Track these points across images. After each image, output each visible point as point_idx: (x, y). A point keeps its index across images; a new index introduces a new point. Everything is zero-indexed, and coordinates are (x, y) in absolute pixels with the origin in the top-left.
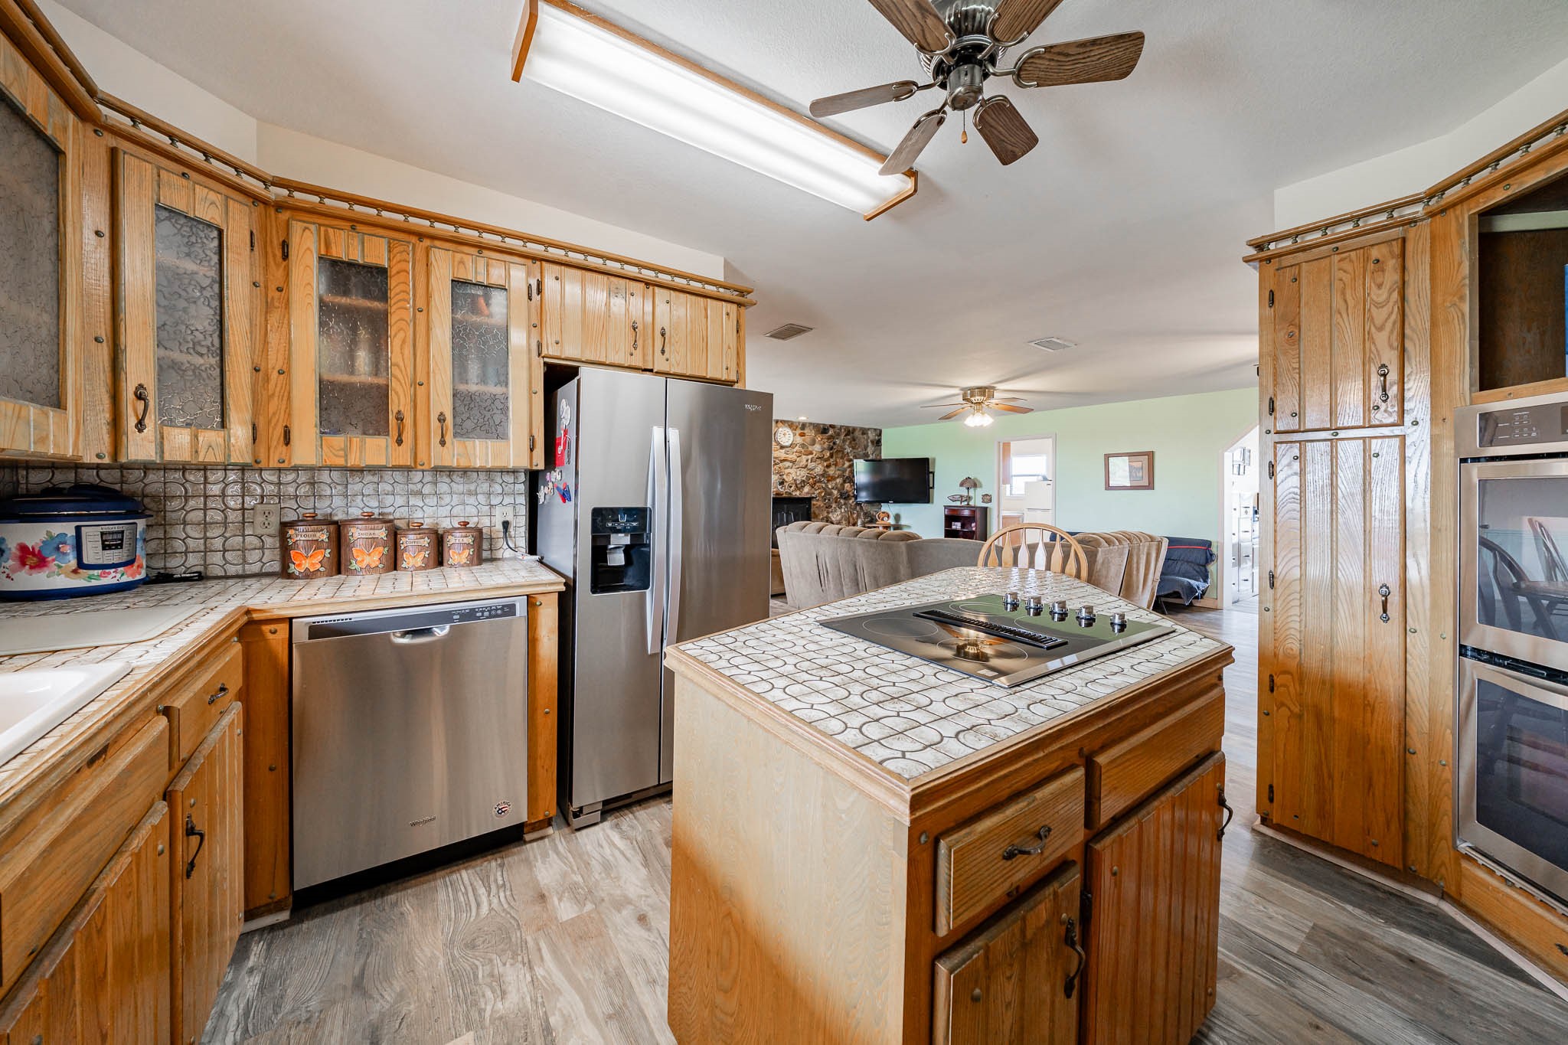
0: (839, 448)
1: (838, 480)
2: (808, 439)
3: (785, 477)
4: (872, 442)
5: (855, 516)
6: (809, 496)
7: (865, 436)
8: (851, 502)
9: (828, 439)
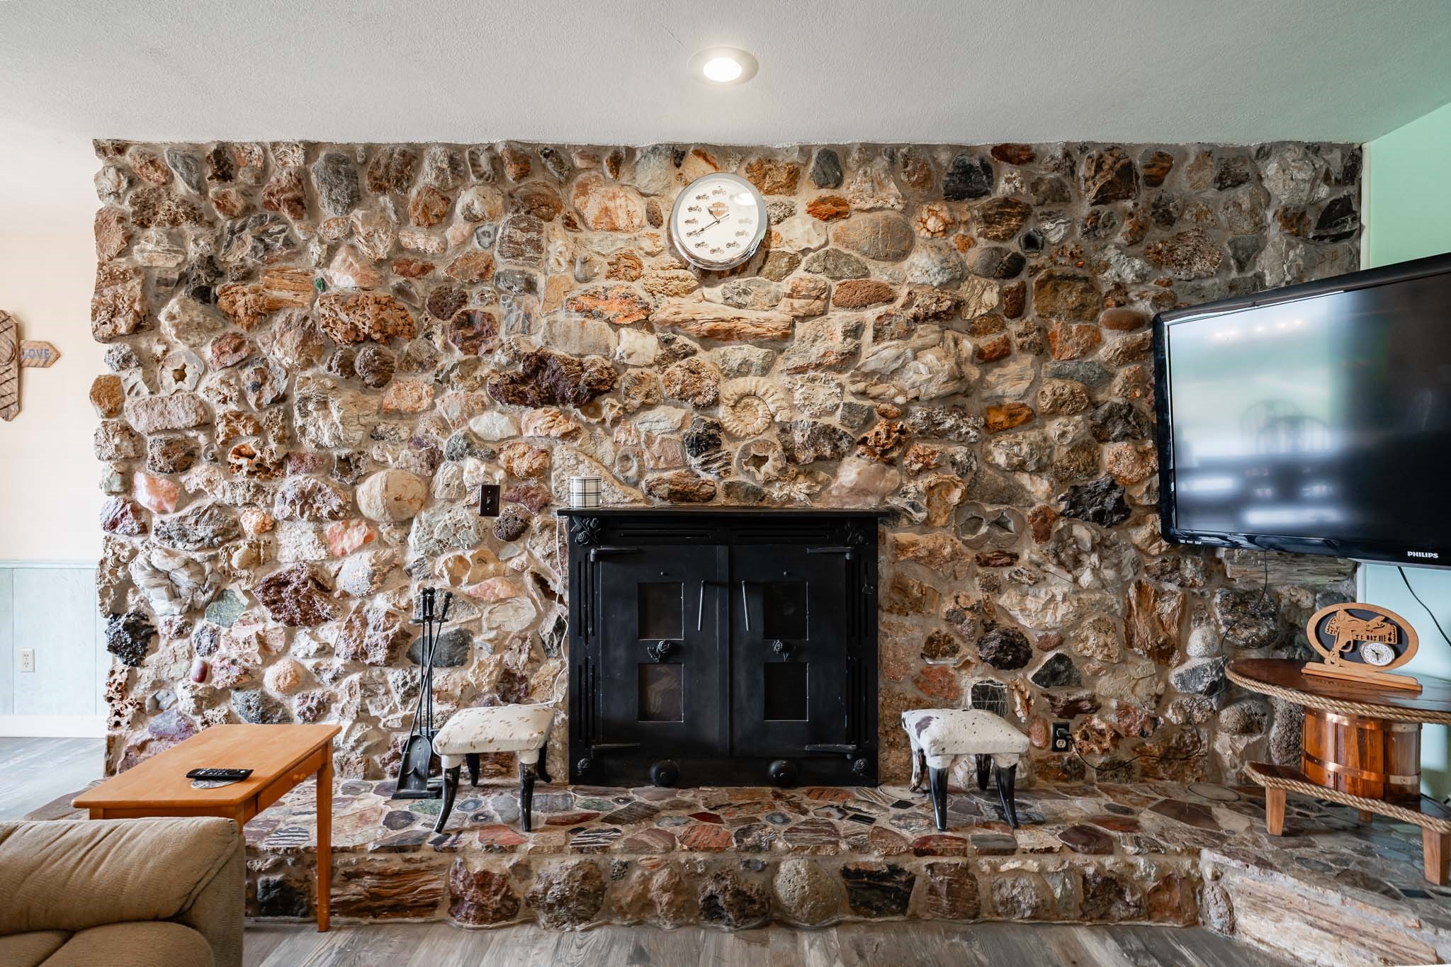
0: (1065, 266)
1: (1053, 428)
2: (858, 226)
3: (723, 414)
4: (1293, 220)
5: (1168, 607)
6: (871, 503)
7: (1243, 195)
8: (1140, 535)
9: (988, 220)
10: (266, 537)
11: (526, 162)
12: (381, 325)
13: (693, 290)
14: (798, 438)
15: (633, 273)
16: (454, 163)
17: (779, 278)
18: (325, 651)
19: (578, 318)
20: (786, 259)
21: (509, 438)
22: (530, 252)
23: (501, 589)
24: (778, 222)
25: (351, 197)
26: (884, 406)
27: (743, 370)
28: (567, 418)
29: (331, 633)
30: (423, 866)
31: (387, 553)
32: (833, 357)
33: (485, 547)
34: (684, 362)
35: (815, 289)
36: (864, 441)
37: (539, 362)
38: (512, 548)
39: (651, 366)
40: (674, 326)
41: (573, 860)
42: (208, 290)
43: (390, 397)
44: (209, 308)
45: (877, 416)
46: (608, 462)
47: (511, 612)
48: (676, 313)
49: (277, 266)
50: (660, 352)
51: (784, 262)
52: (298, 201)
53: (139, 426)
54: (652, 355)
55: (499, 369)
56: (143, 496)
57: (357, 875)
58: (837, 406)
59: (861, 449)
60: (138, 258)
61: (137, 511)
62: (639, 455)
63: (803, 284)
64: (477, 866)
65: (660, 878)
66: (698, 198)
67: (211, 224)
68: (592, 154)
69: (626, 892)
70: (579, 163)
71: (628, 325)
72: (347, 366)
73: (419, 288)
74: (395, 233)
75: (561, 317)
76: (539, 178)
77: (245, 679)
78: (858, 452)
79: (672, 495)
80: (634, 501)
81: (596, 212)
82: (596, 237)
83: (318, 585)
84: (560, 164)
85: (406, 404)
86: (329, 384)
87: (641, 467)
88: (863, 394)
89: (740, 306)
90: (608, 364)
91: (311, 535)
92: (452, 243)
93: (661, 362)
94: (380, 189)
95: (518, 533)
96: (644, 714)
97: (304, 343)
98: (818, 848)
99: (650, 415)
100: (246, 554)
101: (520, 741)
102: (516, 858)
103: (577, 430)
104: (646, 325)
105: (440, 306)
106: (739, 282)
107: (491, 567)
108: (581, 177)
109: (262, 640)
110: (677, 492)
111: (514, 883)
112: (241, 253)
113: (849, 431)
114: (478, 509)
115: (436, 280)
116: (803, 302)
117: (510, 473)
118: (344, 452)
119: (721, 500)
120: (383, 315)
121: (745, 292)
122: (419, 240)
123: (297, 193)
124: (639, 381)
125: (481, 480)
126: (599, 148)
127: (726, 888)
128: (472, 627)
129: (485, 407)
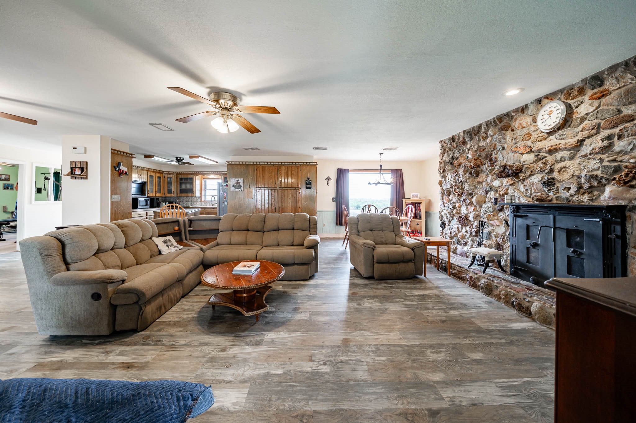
2: (614, 96)
6: (622, 203)
10: (459, 208)
11: (501, 119)
12: (475, 164)
13: (547, 138)
14: (583, 180)
15: (528, 138)
16: (487, 125)
17: (577, 126)
18: (467, 232)
19: (513, 154)
20: (579, 119)
21: (500, 186)
22: (503, 140)
23: (498, 223)
24: (577, 107)
25: (471, 139)
26: (625, 164)
27: (562, 159)
28: (512, 180)
29: (468, 228)
30: (463, 272)
31: (477, 213)
32: (597, 149)
33: (495, 212)
34: (542, 161)
35: (591, 126)
36: (614, 179)
37: (505, 167)
38: (501, 214)
39: (533, 163)
40: (539, 151)
41: (486, 281)
42: (452, 162)
43: (479, 179)
44: (452, 166)
45: (624, 169)
46: (522, 191)
47: (500, 229)
48: (538, 147)
49: (462, 155)
50: (535, 159)
51: (579, 121)
52: (464, 142)
53: (444, 188)
54: (532, 160)
55: (498, 170)
56: (445, 201)
57: (455, 269)
58: (599, 167)
59: (613, 182)
60: (444, 159)
61: (444, 203)
62: (531, 189)
63: (587, 125)
64: (471, 275)
65: (503, 292)
66: (545, 111)
67: (452, 150)
68: (516, 111)
69: (496, 292)
70: (513, 114)
71: (526, 153)
72: (470, 174)
73: (483, 154)
74: (478, 143)
75: (510, 154)
76: (505, 121)
77: (456, 235)
78: (612, 183)
79: (538, 200)
80: (528, 202)
81: (518, 125)
82: (518, 131)
83: (466, 218)
84: (508, 116)
85: (481, 180)
86: (468, 177)
87: (531, 192)
88: (614, 161)
89: (561, 139)
90: (521, 165)
91: (465, 208)
92: (488, 142)
93: (536, 162)
94: (475, 135)
95: (501, 210)
96: (528, 261)
97: (464, 170)
98: (545, 303)
99: (533, 177)
100: (456, 211)
101: (484, 254)
102: (477, 276)
103: (514, 183)
104: (531, 151)
105: (486, 157)
106: (560, 132)
107: (496, 217)
108: (515, 117)
109: (458, 228)
110: (539, 199)
111: (476, 281)
112: (456, 155)
113: (605, 176)
114: (493, 204)
115: (486, 151)
116: (587, 132)
117: (500, 194)
118: (470, 191)
119: (555, 201)
120: (476, 162)
121: (563, 135)
122: (482, 144)
123: (464, 141)
124: (528, 168)
125: (494, 196)
126: (518, 108)
127: (517, 301)
128: (492, 231)
129: (496, 179)
